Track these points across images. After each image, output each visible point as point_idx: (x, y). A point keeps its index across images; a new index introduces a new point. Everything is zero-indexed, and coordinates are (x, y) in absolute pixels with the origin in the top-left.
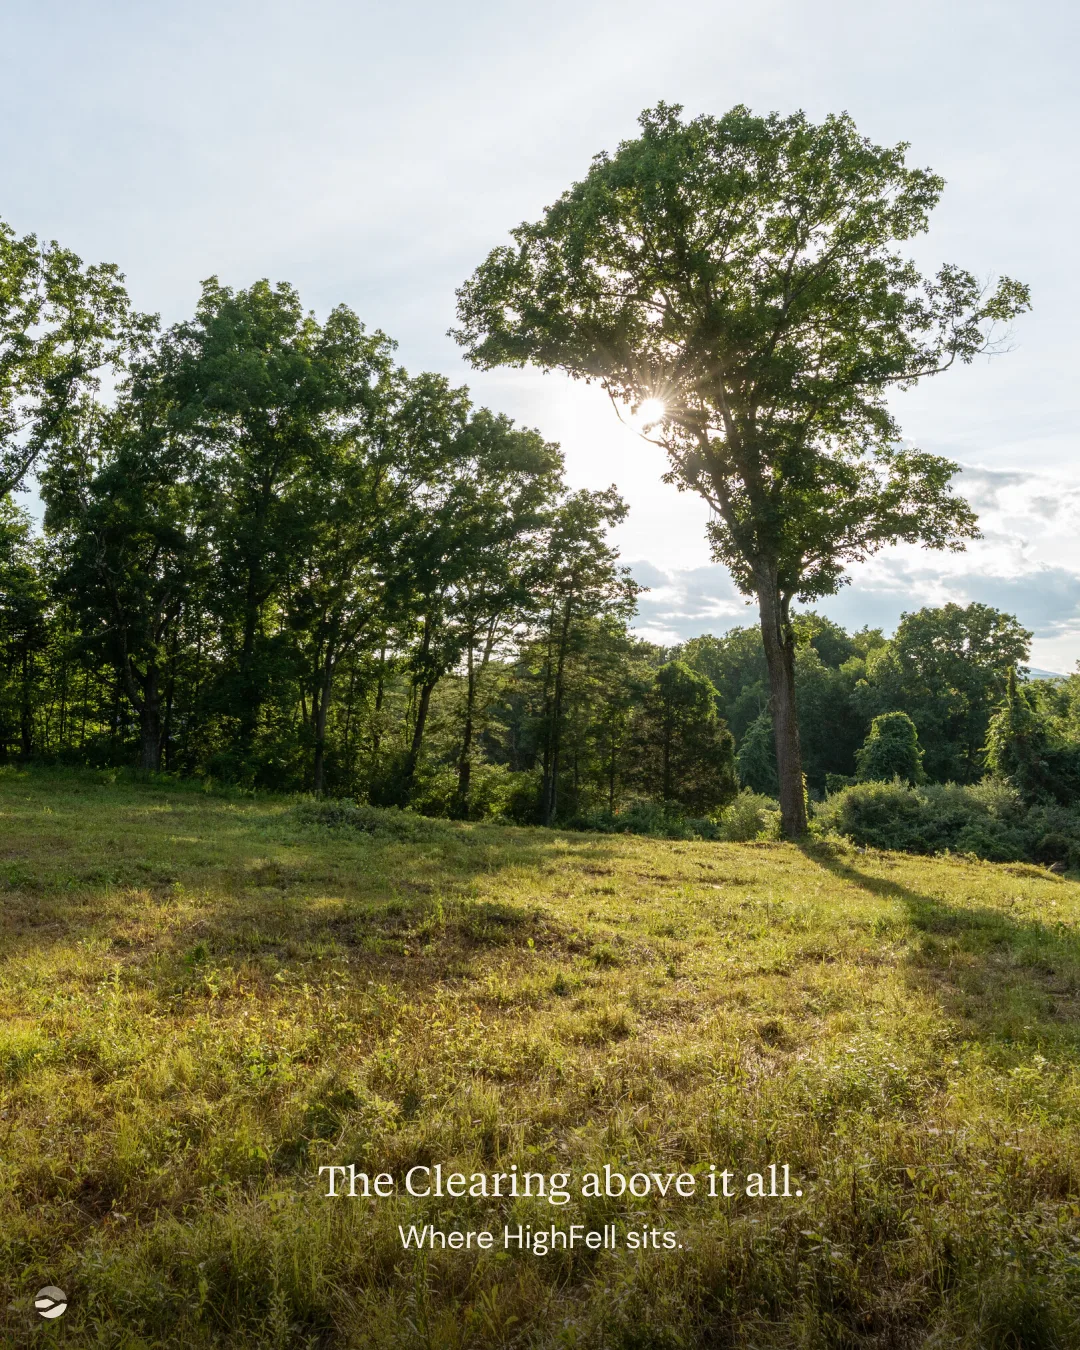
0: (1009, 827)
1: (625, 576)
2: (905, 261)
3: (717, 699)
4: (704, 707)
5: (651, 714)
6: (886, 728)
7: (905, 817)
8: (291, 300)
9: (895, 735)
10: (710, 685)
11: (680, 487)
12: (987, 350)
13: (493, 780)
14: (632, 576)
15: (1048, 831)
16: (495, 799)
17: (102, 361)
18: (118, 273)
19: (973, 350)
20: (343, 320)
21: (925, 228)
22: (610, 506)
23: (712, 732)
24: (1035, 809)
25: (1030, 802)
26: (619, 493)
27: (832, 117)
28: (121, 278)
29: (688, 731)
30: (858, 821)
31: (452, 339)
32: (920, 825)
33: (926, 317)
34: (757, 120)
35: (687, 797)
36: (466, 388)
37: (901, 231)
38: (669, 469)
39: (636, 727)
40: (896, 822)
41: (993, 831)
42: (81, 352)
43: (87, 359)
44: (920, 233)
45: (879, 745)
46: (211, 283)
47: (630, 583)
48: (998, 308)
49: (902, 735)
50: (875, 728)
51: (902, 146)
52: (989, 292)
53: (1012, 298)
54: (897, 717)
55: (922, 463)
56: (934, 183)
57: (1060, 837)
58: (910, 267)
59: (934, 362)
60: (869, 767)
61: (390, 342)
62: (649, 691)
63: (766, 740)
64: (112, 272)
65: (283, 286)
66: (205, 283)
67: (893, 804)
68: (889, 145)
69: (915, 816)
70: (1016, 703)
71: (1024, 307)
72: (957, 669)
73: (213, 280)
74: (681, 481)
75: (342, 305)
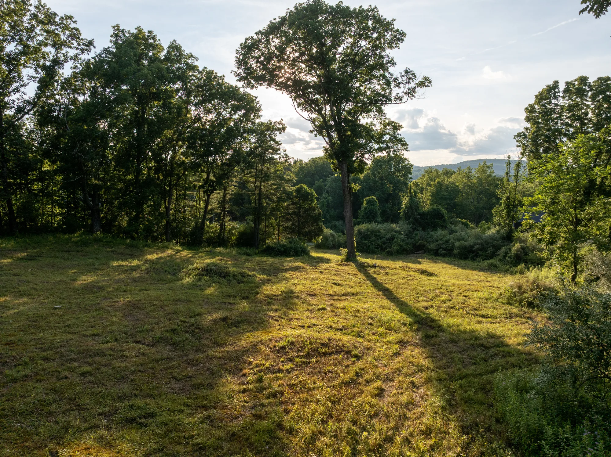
0: (408, 239)
1: (284, 153)
2: (391, 57)
3: (316, 198)
4: (312, 201)
5: (293, 204)
6: (369, 202)
7: (376, 236)
8: (154, 38)
9: (371, 205)
10: (314, 193)
11: (316, 135)
12: (418, 97)
13: (233, 228)
14: (287, 153)
15: (419, 240)
16: (234, 235)
17: (69, 60)
18: (74, 20)
19: (413, 96)
20: (175, 47)
21: (398, 47)
22: (280, 126)
23: (314, 210)
24: (416, 232)
25: (414, 229)
26: (283, 122)
27: (370, 6)
28: (75, 22)
29: (306, 210)
30: (361, 238)
31: (233, 74)
32: (381, 239)
33: (400, 83)
34: (347, 7)
35: (306, 234)
36: (224, 76)
37: (391, 47)
38: (312, 129)
39: (287, 208)
40: (373, 238)
41: (403, 241)
42: (59, 55)
43: (62, 58)
44: (397, 48)
45: (366, 209)
46: (117, 28)
47: (286, 155)
48: (422, 84)
49: (374, 205)
50: (365, 203)
51: (394, 20)
52: (419, 79)
53: (426, 82)
54: (372, 198)
55: (390, 123)
56: (403, 34)
57: (424, 243)
58: (393, 59)
59: (401, 100)
60: (363, 216)
61: (195, 58)
62: (293, 195)
63: (325, 204)
64: (71, 19)
65: (150, 32)
66: (114, 27)
67: (372, 232)
68: (389, 19)
69: (379, 236)
70: (411, 196)
71: (429, 85)
72: (390, 177)
73: (117, 26)
74: (316, 133)
75: (174, 40)
